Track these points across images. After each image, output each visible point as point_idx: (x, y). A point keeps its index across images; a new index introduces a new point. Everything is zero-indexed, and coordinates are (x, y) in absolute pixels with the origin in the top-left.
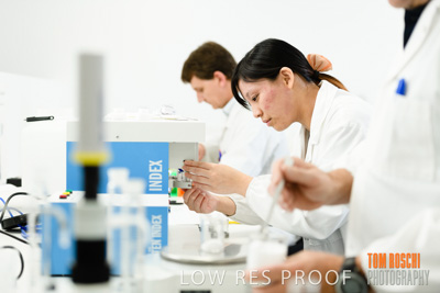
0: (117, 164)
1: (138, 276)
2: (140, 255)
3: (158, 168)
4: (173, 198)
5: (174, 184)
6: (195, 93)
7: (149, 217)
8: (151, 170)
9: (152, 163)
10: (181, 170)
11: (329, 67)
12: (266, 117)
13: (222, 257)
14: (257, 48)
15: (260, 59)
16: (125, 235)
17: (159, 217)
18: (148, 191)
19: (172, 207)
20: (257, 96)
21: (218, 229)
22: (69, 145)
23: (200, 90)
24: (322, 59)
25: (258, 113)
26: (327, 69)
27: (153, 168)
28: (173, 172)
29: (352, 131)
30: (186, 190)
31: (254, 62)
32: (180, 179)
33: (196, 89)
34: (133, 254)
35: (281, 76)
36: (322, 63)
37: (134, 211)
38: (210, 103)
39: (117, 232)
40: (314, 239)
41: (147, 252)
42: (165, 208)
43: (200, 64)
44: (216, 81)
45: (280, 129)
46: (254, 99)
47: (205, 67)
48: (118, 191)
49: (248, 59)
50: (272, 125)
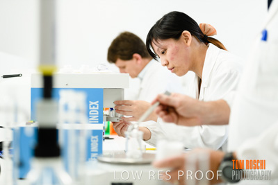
8: (90, 108)
11: (214, 33)
12: (170, 66)
14: (165, 17)
15: (168, 25)
23: (123, 67)
24: (210, 27)
25: (165, 63)
26: (213, 34)
29: (232, 76)
31: (163, 26)
35: (182, 36)
36: (210, 29)
44: (134, 60)
45: (181, 75)
49: (159, 24)
50: (174, 72)
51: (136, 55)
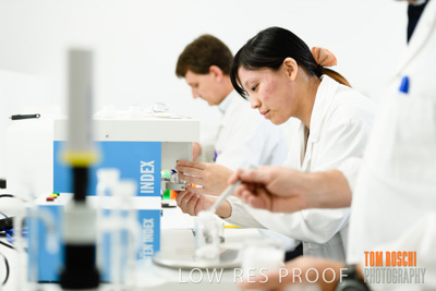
0: (107, 164)
1: (129, 283)
2: (131, 261)
3: (150, 169)
4: (166, 201)
5: (167, 186)
6: (189, 89)
7: (141, 221)
8: (142, 171)
9: (144, 164)
10: (174, 171)
11: (333, 62)
12: (264, 109)
13: (216, 263)
14: (261, 35)
15: (263, 47)
16: (116, 240)
17: (151, 221)
18: (139, 194)
19: (165, 210)
20: (257, 85)
21: (213, 233)
22: (56, 144)
23: (195, 86)
24: (327, 53)
25: (256, 104)
26: (331, 64)
27: (144, 168)
28: (165, 173)
29: (353, 129)
30: (178, 192)
31: (257, 49)
32: (173, 181)
33: (191, 84)
34: (124, 260)
35: (284, 66)
36: (327, 57)
37: (125, 214)
38: (205, 99)
39: (107, 237)
40: (313, 243)
41: (138, 257)
42: (158, 211)
43: (196, 58)
44: (212, 76)
45: (278, 123)
46: (254, 89)
47: (200, 61)
48: (108, 193)
49: (250, 45)
50: (269, 118)
51: (215, 68)
